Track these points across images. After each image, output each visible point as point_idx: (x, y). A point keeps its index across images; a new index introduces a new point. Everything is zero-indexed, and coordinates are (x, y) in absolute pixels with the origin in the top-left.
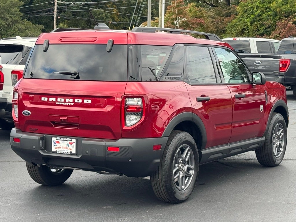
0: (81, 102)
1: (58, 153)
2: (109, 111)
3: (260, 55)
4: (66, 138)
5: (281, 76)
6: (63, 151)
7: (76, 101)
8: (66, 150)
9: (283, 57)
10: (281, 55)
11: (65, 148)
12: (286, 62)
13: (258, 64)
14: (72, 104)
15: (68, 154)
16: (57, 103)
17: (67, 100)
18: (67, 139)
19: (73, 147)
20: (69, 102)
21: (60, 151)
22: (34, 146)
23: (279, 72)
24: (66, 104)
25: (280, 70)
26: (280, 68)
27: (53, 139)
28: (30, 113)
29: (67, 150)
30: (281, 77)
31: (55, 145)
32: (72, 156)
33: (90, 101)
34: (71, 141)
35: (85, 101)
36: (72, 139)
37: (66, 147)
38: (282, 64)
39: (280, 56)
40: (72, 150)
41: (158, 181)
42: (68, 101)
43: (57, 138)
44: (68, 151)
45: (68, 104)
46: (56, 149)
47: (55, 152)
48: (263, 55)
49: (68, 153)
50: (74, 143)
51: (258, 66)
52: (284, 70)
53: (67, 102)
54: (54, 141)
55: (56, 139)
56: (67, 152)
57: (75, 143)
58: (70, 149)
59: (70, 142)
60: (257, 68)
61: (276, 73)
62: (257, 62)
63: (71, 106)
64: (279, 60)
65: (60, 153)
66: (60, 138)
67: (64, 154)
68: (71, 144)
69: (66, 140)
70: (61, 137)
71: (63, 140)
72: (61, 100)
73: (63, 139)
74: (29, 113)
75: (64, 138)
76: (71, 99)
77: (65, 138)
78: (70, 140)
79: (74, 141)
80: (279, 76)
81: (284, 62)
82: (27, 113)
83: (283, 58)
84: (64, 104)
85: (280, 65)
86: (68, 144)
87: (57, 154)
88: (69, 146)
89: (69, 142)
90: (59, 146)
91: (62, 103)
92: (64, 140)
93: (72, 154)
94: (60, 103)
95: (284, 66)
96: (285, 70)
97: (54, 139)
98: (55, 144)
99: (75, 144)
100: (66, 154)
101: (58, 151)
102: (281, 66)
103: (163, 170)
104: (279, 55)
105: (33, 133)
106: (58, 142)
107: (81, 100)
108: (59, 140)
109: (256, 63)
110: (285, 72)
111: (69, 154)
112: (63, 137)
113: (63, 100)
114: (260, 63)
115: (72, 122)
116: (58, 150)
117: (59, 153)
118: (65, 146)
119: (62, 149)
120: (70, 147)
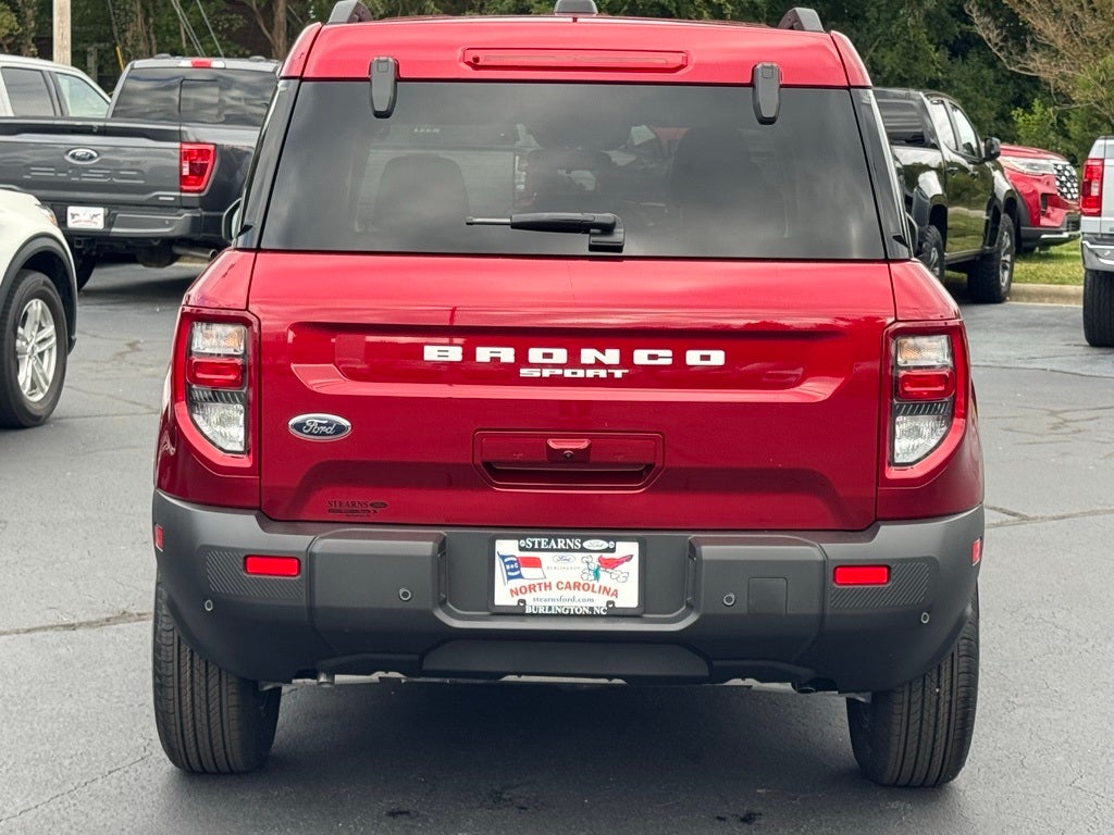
0: (669, 362)
1: (531, 615)
2: (821, 399)
3: (92, 127)
4: (584, 539)
5: (186, 208)
6: (560, 604)
7: (641, 357)
8: (580, 594)
9: (194, 133)
10: (183, 128)
11: (577, 586)
12: (204, 154)
13: (84, 160)
14: (618, 374)
15: (592, 616)
16: (524, 372)
17: (588, 355)
18: (587, 544)
19: (621, 579)
20: (599, 364)
21: (548, 604)
22: (401, 591)
23: (178, 194)
24: (580, 373)
25: (185, 187)
26: (184, 180)
27: (497, 549)
28: (345, 423)
29: (589, 595)
30: (187, 214)
31: (510, 578)
32: (613, 622)
33: (718, 358)
34: (613, 550)
35: (693, 358)
36: (615, 539)
37: (582, 582)
38: (190, 163)
39: (180, 131)
40: (615, 593)
41: (934, 698)
42: (593, 362)
43: (528, 542)
44: (592, 600)
45: (590, 373)
46: (521, 597)
47: (518, 612)
48: (105, 127)
49: (591, 609)
50: (629, 558)
51: (86, 169)
52: (197, 188)
53: (586, 367)
54: (503, 557)
55: (522, 549)
56: (591, 605)
57: (636, 560)
58: (606, 590)
59: (607, 556)
60: (79, 176)
61: (168, 196)
62: (80, 152)
63: (610, 382)
64: (177, 145)
65: (542, 615)
66: (543, 541)
67: (569, 615)
68: (611, 564)
69: (583, 550)
70: (550, 537)
71: (561, 550)
72: (546, 356)
73: (561, 545)
74: (340, 429)
75: (570, 537)
76: (608, 351)
77: (575, 537)
78: (604, 545)
79: (628, 548)
80: (182, 211)
81: (198, 156)
82: (327, 425)
83: (192, 139)
84: (568, 373)
85: (181, 168)
86: (595, 564)
87: (529, 619)
88: (597, 576)
89: (597, 555)
90: (535, 582)
91: (558, 372)
92: (570, 550)
93: (614, 613)
94: (546, 373)
95: (198, 172)
96: (202, 187)
97: (507, 547)
98: (514, 570)
99: (633, 567)
100: (586, 615)
101: (530, 602)
102: (186, 171)
103: (962, 648)
104: (177, 128)
105: (359, 523)
106: (536, 563)
107: (669, 353)
108: (540, 550)
109: (73, 156)
110: (203, 194)
111: (600, 616)
112: (564, 537)
113: (560, 355)
114: (91, 157)
115: (619, 458)
116: (529, 598)
117: (541, 611)
118: (574, 577)
119: (554, 593)
120: (606, 578)
